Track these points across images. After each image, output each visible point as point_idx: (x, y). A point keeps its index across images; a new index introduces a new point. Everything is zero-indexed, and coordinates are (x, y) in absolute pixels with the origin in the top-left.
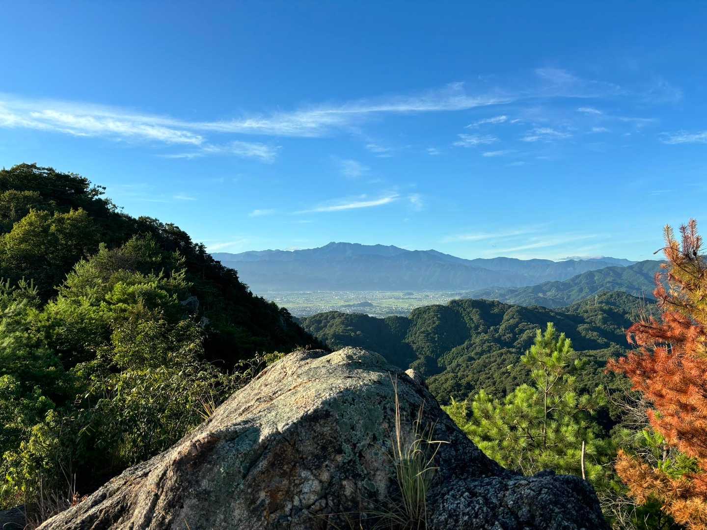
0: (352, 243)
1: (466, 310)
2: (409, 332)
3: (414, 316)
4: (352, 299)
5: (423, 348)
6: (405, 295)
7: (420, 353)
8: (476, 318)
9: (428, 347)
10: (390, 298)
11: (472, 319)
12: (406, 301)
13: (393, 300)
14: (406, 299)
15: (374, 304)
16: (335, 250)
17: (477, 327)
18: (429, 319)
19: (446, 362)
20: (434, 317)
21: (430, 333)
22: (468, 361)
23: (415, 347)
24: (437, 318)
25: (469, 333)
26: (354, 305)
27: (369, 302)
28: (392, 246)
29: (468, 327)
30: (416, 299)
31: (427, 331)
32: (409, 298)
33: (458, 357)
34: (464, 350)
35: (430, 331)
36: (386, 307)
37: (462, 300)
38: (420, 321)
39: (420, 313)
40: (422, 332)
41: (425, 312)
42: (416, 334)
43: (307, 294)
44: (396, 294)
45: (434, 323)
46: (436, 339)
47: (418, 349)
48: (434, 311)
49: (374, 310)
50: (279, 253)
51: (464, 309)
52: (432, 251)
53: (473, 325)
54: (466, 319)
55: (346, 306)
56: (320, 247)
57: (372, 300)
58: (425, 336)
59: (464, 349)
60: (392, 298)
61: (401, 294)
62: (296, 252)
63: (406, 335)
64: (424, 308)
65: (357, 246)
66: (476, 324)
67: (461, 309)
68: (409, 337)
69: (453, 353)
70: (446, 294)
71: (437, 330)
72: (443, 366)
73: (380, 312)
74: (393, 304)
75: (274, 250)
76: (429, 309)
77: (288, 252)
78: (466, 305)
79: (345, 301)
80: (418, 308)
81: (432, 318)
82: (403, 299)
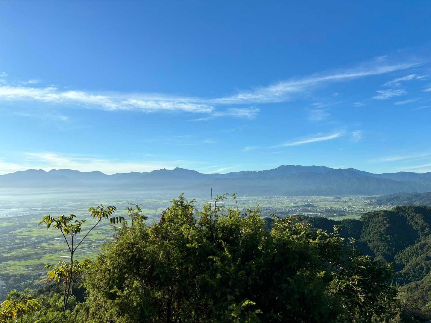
0: (296, 165)
1: (410, 215)
2: (363, 232)
3: (365, 219)
4: (298, 202)
5: (379, 246)
6: (335, 198)
7: (377, 251)
8: (421, 222)
9: (384, 245)
10: (325, 201)
11: (417, 223)
12: (337, 203)
13: (327, 202)
14: (336, 201)
15: (315, 205)
16: (284, 170)
17: (423, 230)
18: (380, 222)
19: (403, 260)
20: (384, 221)
21: (383, 234)
22: (426, 260)
23: (371, 245)
24: (387, 221)
25: (417, 234)
26: (301, 206)
27: (311, 203)
28: (323, 166)
29: (414, 229)
30: (344, 201)
31: (380, 232)
32: (338, 201)
33: (413, 255)
34: (418, 250)
35: (383, 232)
36: (323, 208)
37: (405, 207)
38: (371, 224)
39: (370, 217)
40: (375, 233)
41: (374, 216)
42: (370, 234)
43: (268, 198)
44: (328, 198)
45: (385, 226)
46: (389, 239)
47: (374, 247)
48: (383, 216)
49: (315, 209)
50: (249, 173)
51: (408, 214)
52: (351, 169)
53: (419, 228)
54: (412, 222)
55: (295, 207)
56: (274, 168)
57: (312, 202)
58: (379, 236)
59: (417, 248)
60: (326, 201)
61: (332, 198)
62: (260, 172)
63: (361, 235)
64: (373, 213)
65: (299, 167)
66: (422, 227)
67: (405, 214)
68: (363, 236)
69: (408, 252)
70: (365, 198)
71: (388, 231)
72: (401, 263)
73: (320, 211)
74: (328, 205)
75: (246, 171)
76: (377, 213)
77: (255, 172)
78: (410, 211)
79: (294, 203)
80: (368, 213)
81: (382, 221)
82: (334, 201)
